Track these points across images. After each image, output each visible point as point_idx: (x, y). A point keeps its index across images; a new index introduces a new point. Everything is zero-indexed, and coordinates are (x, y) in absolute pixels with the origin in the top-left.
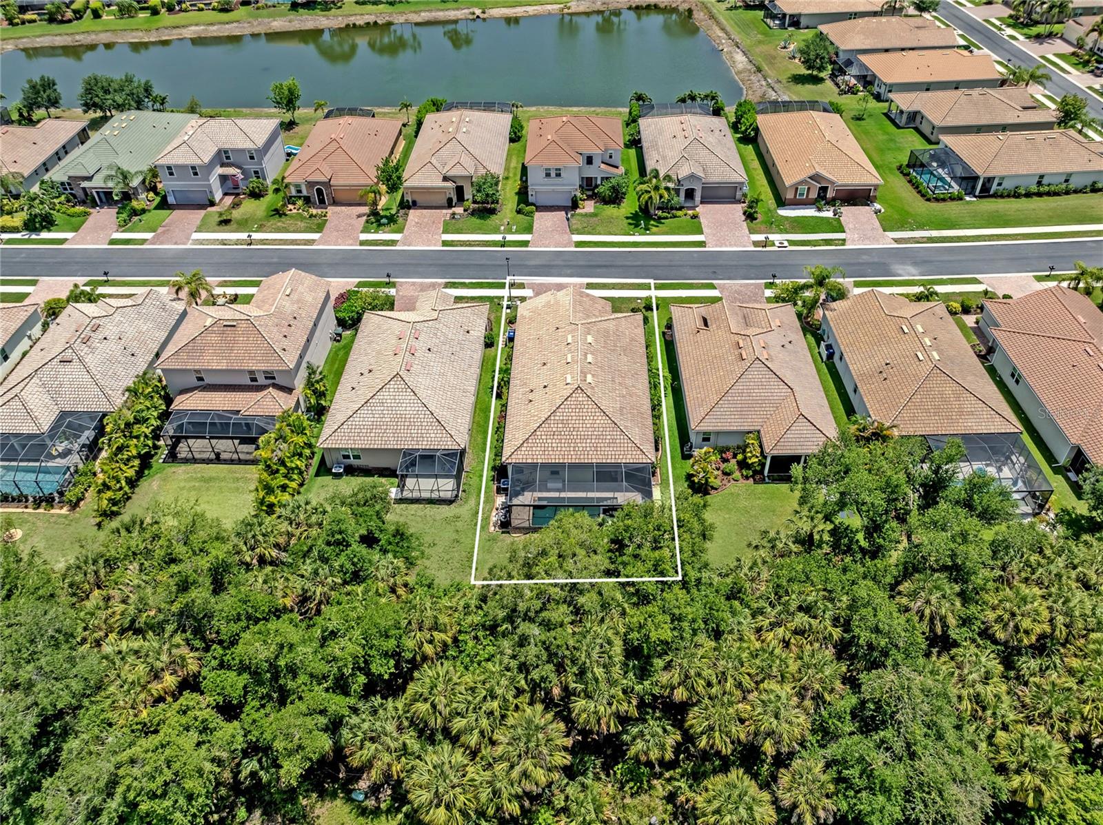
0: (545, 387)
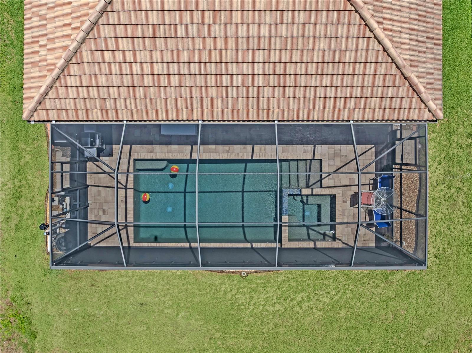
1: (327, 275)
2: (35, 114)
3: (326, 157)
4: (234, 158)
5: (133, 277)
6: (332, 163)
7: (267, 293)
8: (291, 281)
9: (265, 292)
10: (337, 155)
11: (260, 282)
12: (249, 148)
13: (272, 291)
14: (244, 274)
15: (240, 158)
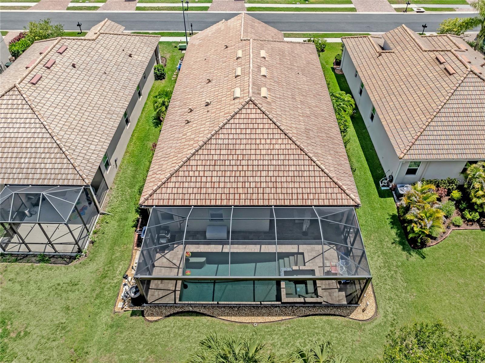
0: (207, 104)
1: (316, 326)
2: (146, 201)
3: (306, 251)
4: (249, 251)
5: (174, 327)
6: (310, 254)
7: (273, 339)
8: (291, 330)
9: (271, 339)
10: (312, 250)
11: (267, 330)
12: (258, 246)
13: (276, 337)
14: (255, 324)
15: (253, 251)
